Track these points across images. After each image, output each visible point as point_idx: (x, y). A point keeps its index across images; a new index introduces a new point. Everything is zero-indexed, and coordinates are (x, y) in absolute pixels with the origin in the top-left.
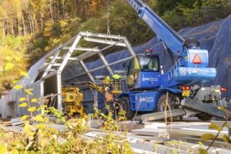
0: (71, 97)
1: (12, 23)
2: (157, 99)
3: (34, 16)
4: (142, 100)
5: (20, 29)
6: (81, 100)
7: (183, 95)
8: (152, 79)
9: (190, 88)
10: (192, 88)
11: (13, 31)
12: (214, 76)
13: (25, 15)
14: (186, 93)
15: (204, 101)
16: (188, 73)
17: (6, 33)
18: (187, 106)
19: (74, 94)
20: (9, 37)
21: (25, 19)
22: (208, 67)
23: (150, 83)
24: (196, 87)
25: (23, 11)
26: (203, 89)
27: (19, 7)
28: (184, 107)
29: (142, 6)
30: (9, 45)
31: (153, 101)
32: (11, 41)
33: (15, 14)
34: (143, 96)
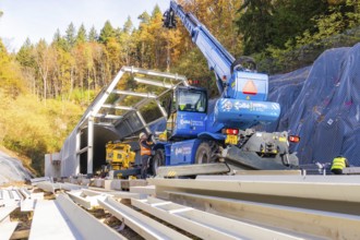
0: (119, 156)
1: (81, 74)
2: (195, 149)
3: (108, 66)
4: (178, 151)
5: (90, 81)
6: (132, 160)
7: (227, 141)
8: (195, 123)
9: (238, 132)
10: (241, 132)
11: (82, 84)
12: (277, 114)
13: (97, 65)
14: (232, 139)
15: (259, 154)
16: (234, 107)
17: (74, 85)
18: (231, 158)
19: (123, 153)
20: (77, 90)
21: (97, 69)
22: (268, 100)
23: (192, 128)
24: (249, 131)
25: (95, 60)
26: (259, 135)
27: (90, 55)
28: (228, 161)
29: (195, 25)
30: (76, 99)
31: (190, 152)
32: (79, 95)
33: (85, 64)
34: (180, 147)
